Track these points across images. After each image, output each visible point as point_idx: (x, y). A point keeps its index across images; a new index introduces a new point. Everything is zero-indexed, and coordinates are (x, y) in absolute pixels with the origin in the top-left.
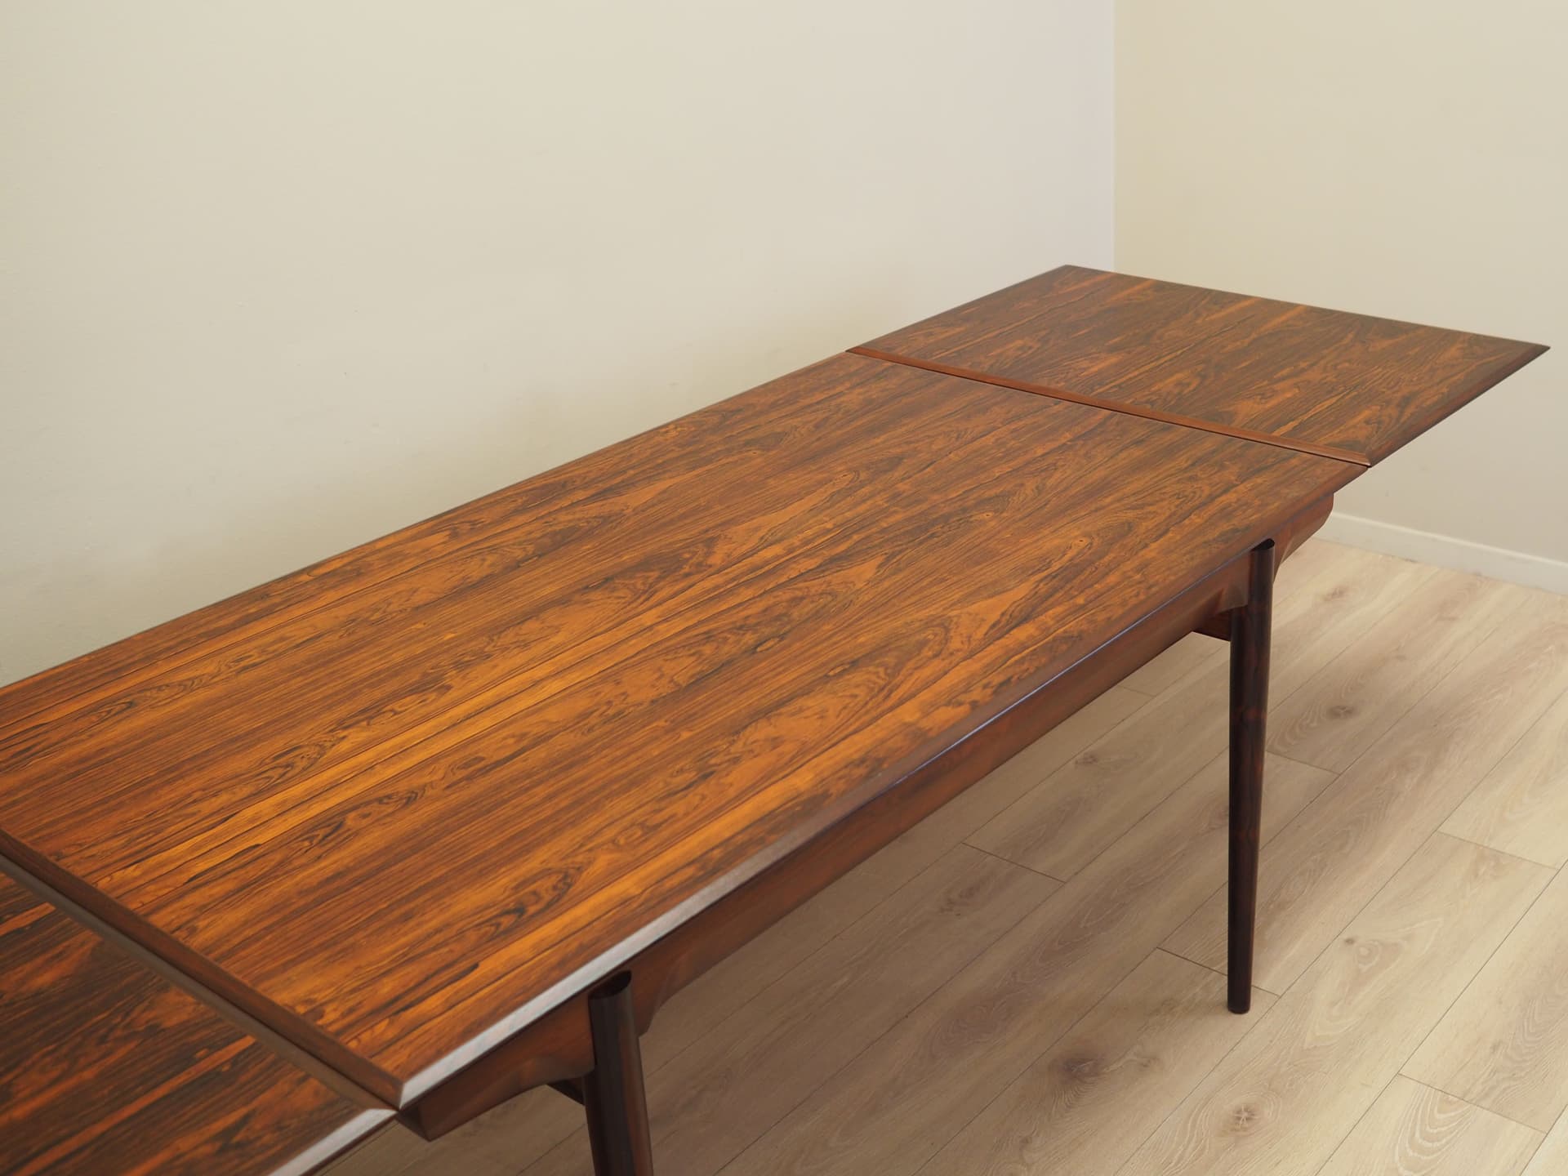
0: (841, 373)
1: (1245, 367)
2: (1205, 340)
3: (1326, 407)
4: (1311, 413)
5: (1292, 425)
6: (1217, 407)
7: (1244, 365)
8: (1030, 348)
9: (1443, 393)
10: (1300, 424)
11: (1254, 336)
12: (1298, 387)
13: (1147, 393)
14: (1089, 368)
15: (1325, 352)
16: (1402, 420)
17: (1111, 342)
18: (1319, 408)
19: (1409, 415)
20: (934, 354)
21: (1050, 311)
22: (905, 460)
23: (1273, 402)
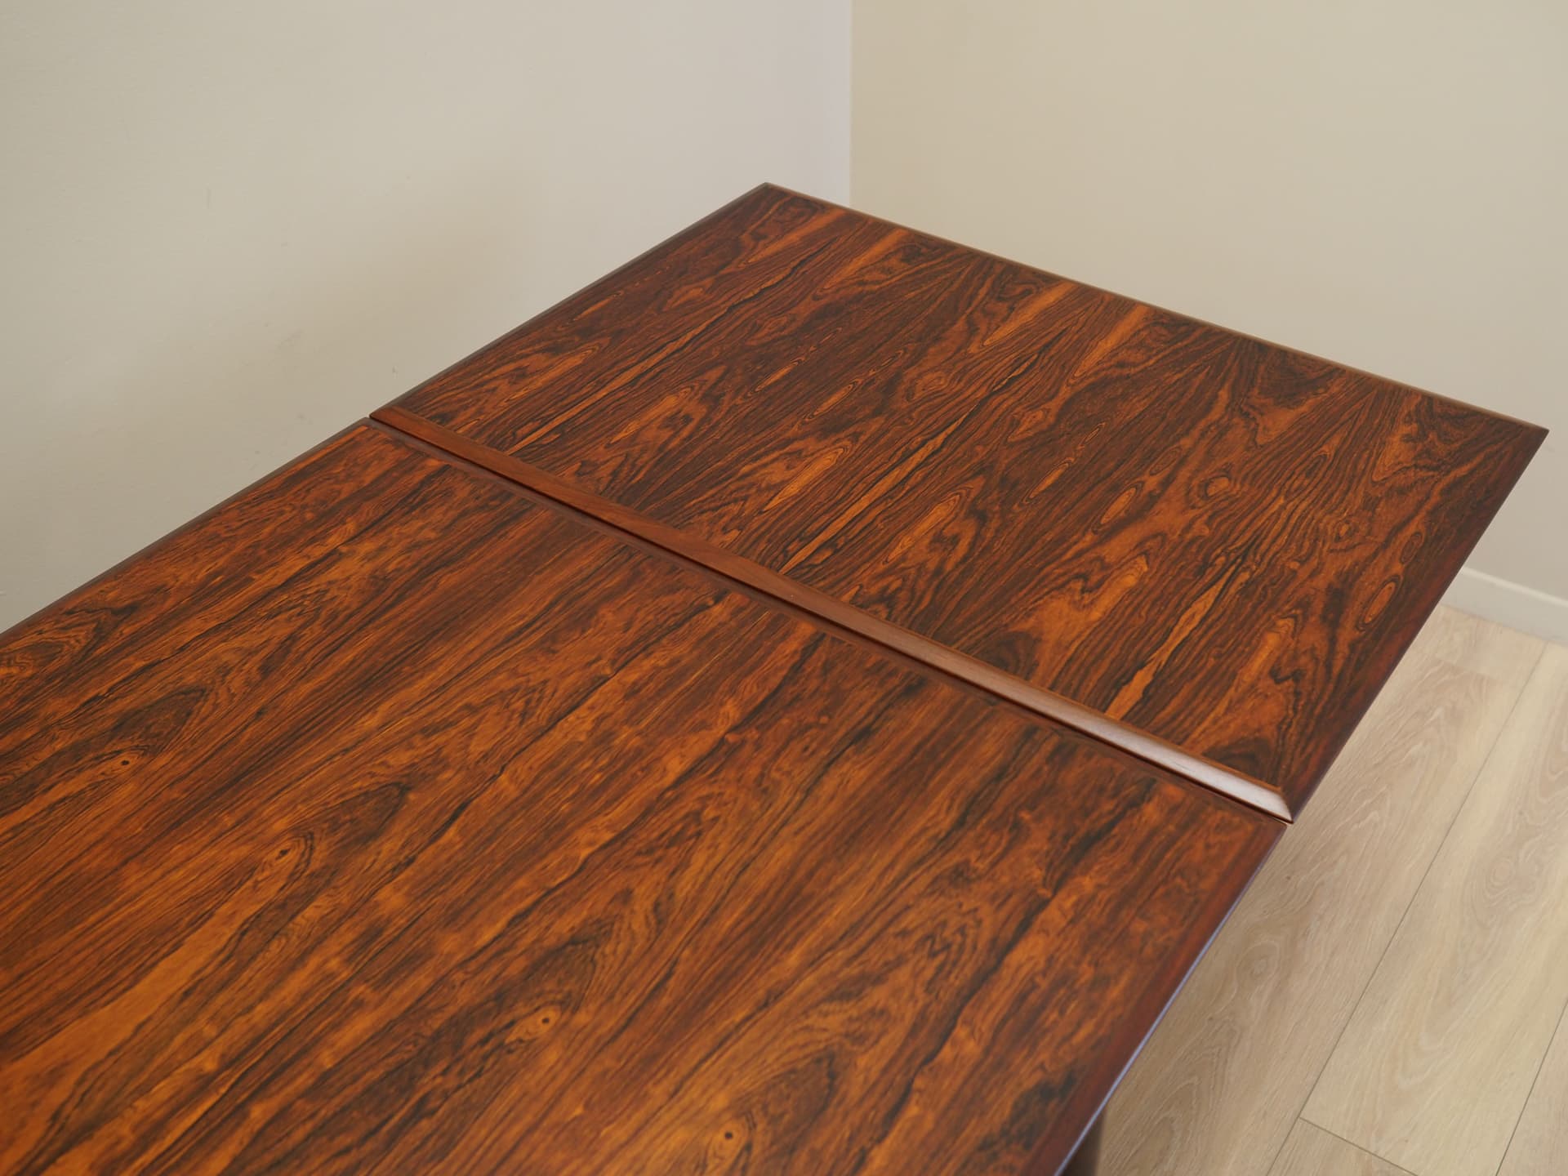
0: (347, 489)
1: (1054, 485)
2: (983, 402)
3: (1198, 618)
4: (1174, 641)
5: (1142, 679)
6: (1005, 619)
7: (1049, 481)
8: (688, 419)
9: (1395, 579)
10: (1156, 675)
11: (1065, 393)
12: (1146, 554)
13: (881, 567)
14: (784, 483)
15: (1186, 442)
16: (1336, 670)
17: (825, 406)
18: (1183, 629)
19: (1347, 651)
20: (519, 433)
21: (730, 310)
22: (412, 797)
23: (1107, 600)
